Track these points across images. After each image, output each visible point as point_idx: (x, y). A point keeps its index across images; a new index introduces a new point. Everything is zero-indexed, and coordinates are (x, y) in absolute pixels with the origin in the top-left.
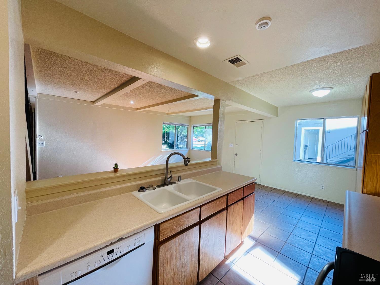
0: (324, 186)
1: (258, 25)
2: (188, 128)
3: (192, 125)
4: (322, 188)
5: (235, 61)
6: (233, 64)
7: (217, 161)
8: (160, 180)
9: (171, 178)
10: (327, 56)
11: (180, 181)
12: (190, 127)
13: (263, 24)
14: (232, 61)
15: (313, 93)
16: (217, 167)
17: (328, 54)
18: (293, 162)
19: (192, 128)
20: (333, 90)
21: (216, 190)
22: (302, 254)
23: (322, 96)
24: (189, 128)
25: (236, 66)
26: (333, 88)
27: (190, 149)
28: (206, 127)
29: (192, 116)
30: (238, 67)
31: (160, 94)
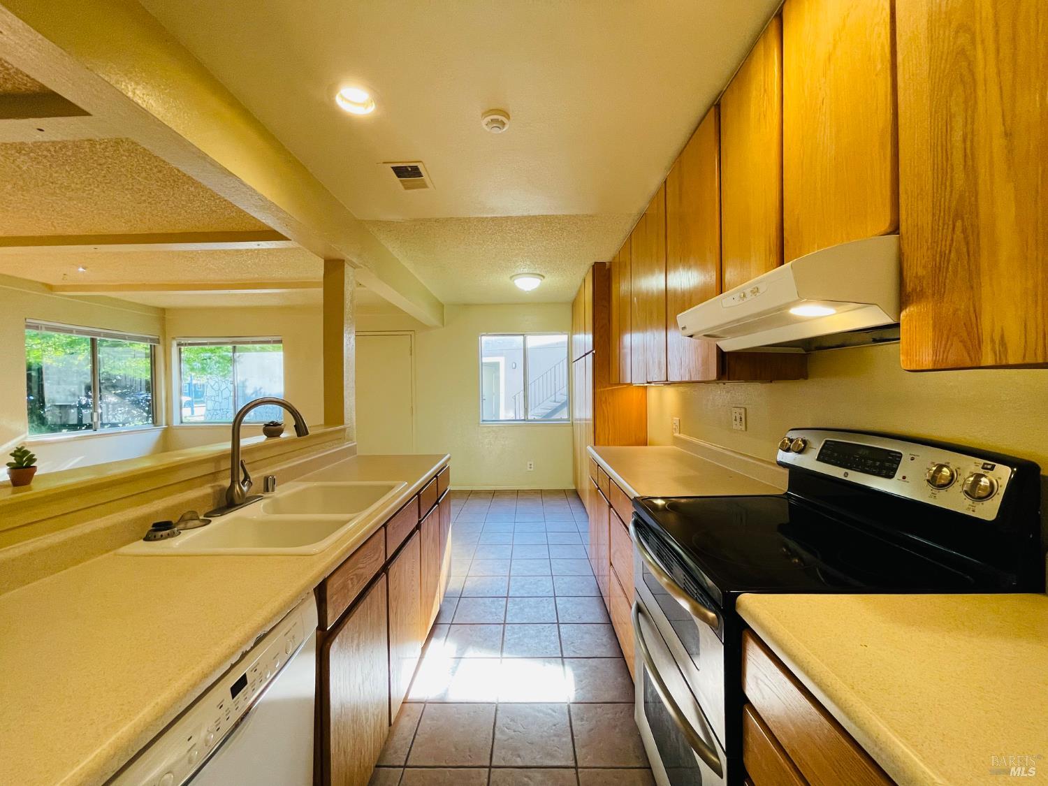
0: (532, 463)
1: (489, 118)
2: (153, 349)
3: (174, 338)
4: (531, 468)
5: (407, 173)
6: (399, 177)
7: (344, 430)
8: (208, 495)
9: (250, 481)
10: (556, 217)
11: (273, 490)
12: (165, 345)
13: (497, 121)
14: (401, 172)
15: (516, 281)
16: (347, 445)
17: (559, 213)
18: (481, 426)
19: (175, 350)
20: (544, 281)
21: (391, 488)
22: (540, 582)
23: (529, 290)
24: (160, 349)
25: (403, 185)
26: (544, 277)
27: (167, 424)
28: (234, 347)
29: (169, 309)
30: (406, 188)
31: (70, 199)
